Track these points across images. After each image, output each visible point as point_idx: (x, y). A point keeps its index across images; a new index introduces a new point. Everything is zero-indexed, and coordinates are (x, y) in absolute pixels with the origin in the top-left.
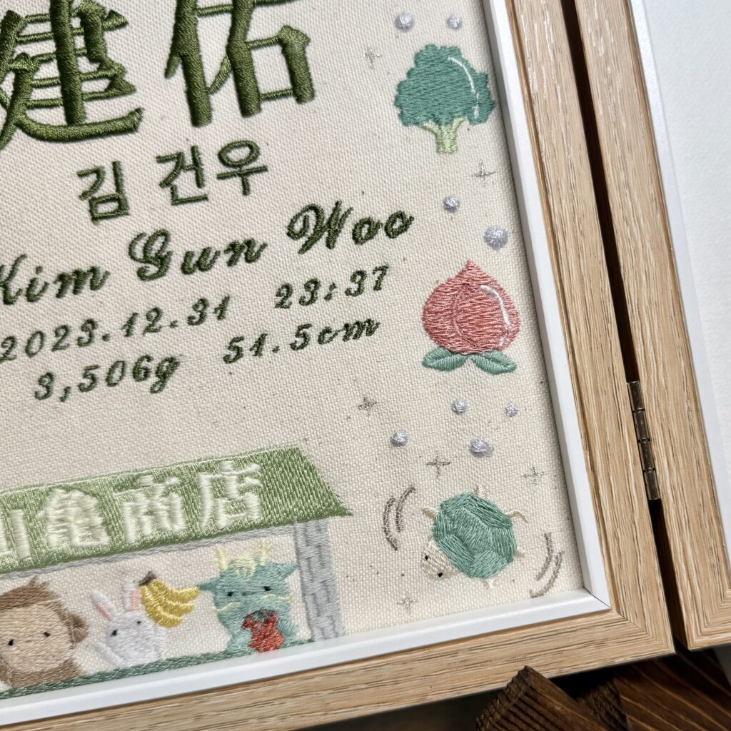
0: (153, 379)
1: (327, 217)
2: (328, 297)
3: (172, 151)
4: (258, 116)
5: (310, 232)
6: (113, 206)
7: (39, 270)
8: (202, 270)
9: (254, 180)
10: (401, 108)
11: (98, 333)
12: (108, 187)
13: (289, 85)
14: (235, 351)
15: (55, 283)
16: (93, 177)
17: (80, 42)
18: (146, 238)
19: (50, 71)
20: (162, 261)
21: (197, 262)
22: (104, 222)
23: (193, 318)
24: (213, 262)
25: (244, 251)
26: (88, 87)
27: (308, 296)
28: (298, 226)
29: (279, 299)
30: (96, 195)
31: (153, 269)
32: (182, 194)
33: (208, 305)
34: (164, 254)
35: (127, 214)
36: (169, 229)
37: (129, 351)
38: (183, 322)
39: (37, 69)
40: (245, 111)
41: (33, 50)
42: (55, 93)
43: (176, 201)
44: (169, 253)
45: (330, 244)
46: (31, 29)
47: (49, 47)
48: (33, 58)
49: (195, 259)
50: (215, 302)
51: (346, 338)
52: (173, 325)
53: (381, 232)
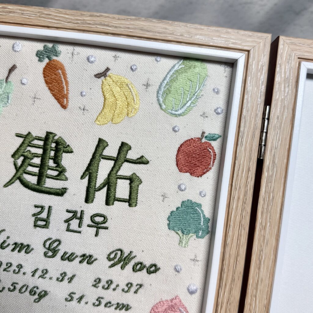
0: (36, 296)
1: (125, 256)
2: (115, 289)
3: (74, 209)
4: (111, 206)
5: (116, 260)
6: (43, 223)
7: (8, 237)
8: (69, 261)
9: (101, 231)
10: (170, 221)
11: (22, 271)
12: (44, 215)
13: (128, 198)
14: (70, 298)
15: (13, 245)
16: (39, 209)
17: (52, 153)
18: (52, 240)
19: (37, 161)
20: (55, 252)
21: (69, 257)
22: (38, 228)
23: (59, 278)
24: (74, 259)
25: (88, 259)
26: (50, 172)
27: (106, 286)
28: (112, 256)
29: (95, 283)
30: (39, 216)
31: (50, 254)
32: (71, 228)
33: (66, 275)
34: (57, 249)
35: (48, 228)
36: (62, 240)
37: (32, 282)
38: (55, 279)
39: (32, 159)
40: (107, 203)
41: (33, 150)
42: (36, 170)
43: (68, 230)
44: (59, 250)
45: (122, 268)
46: (36, 142)
47: (40, 151)
48: (33, 154)
49: (67, 255)
50: (69, 275)
51: (116, 308)
52: (51, 278)
53: (145, 270)
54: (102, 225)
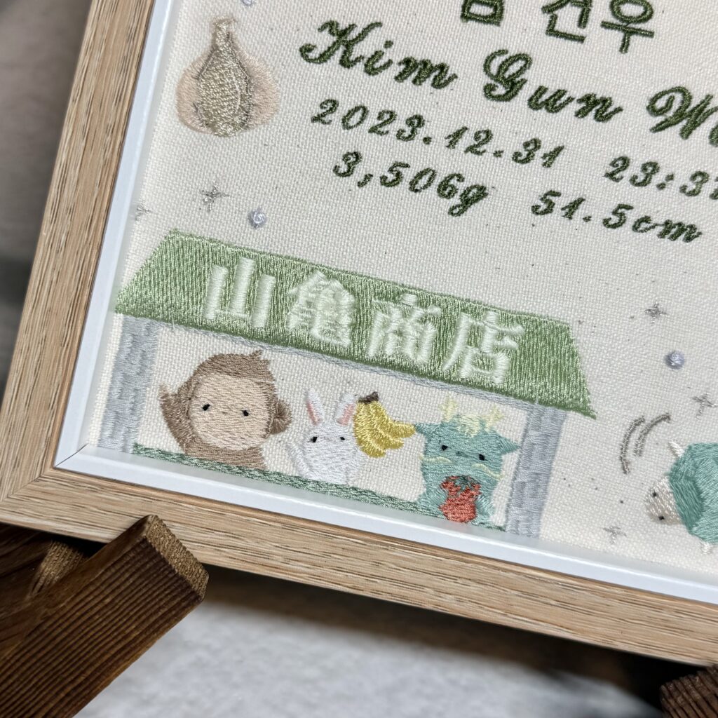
0: (456, 200)
1: (693, 105)
2: (661, 186)
5: (670, 114)
6: (487, 11)
7: (389, 44)
8: (549, 111)
9: (635, 40)
11: (422, 133)
14: (546, 204)
15: (400, 64)
18: (507, 56)
20: (513, 86)
21: (547, 100)
22: (472, 24)
23: (520, 154)
24: (562, 106)
25: (598, 108)
27: (641, 178)
28: (660, 104)
29: (611, 169)
31: (501, 90)
32: (559, 27)
33: (539, 147)
34: (517, 79)
35: (498, 24)
36: (533, 56)
37: (446, 162)
38: (508, 155)
43: (551, 31)
44: (524, 81)
45: (686, 133)
49: (545, 97)
50: (547, 147)
51: (662, 235)
52: (498, 154)
54: (639, 26)
